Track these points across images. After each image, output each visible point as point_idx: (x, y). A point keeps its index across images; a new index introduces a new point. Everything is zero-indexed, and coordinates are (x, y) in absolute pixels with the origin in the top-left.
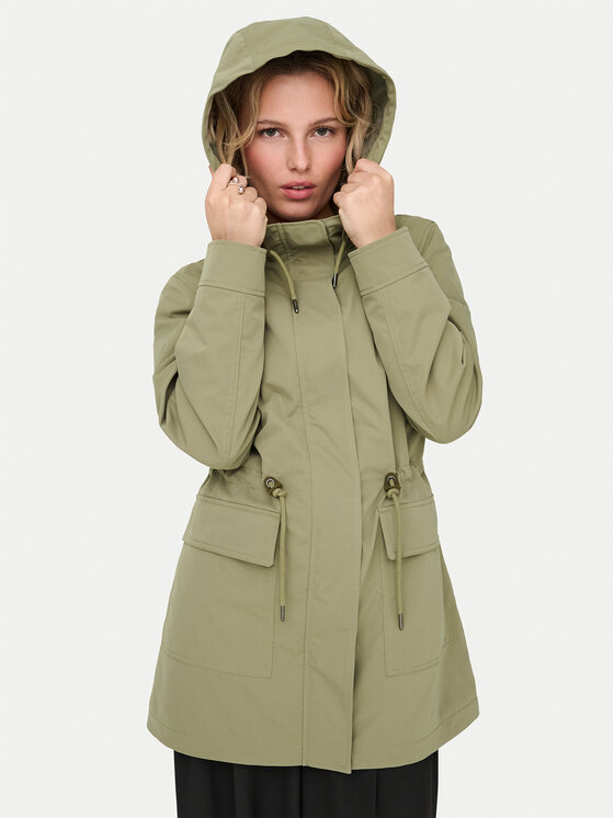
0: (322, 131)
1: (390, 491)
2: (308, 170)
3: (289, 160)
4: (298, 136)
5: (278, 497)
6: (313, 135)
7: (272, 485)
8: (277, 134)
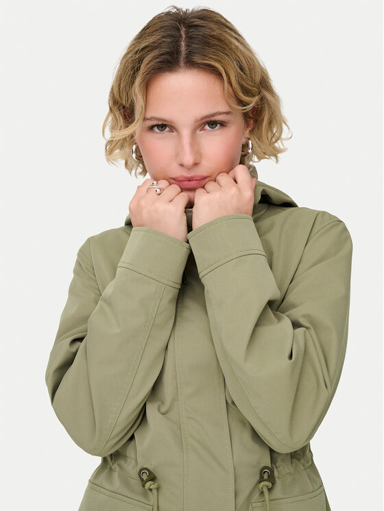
0: (213, 124)
1: (263, 483)
2: (196, 164)
3: (177, 155)
4: (186, 133)
5: (151, 490)
6: (203, 129)
7: (145, 477)
8: (167, 129)
